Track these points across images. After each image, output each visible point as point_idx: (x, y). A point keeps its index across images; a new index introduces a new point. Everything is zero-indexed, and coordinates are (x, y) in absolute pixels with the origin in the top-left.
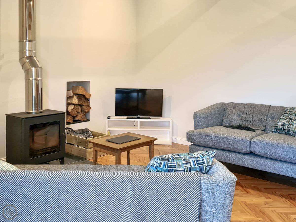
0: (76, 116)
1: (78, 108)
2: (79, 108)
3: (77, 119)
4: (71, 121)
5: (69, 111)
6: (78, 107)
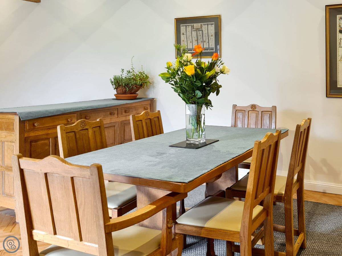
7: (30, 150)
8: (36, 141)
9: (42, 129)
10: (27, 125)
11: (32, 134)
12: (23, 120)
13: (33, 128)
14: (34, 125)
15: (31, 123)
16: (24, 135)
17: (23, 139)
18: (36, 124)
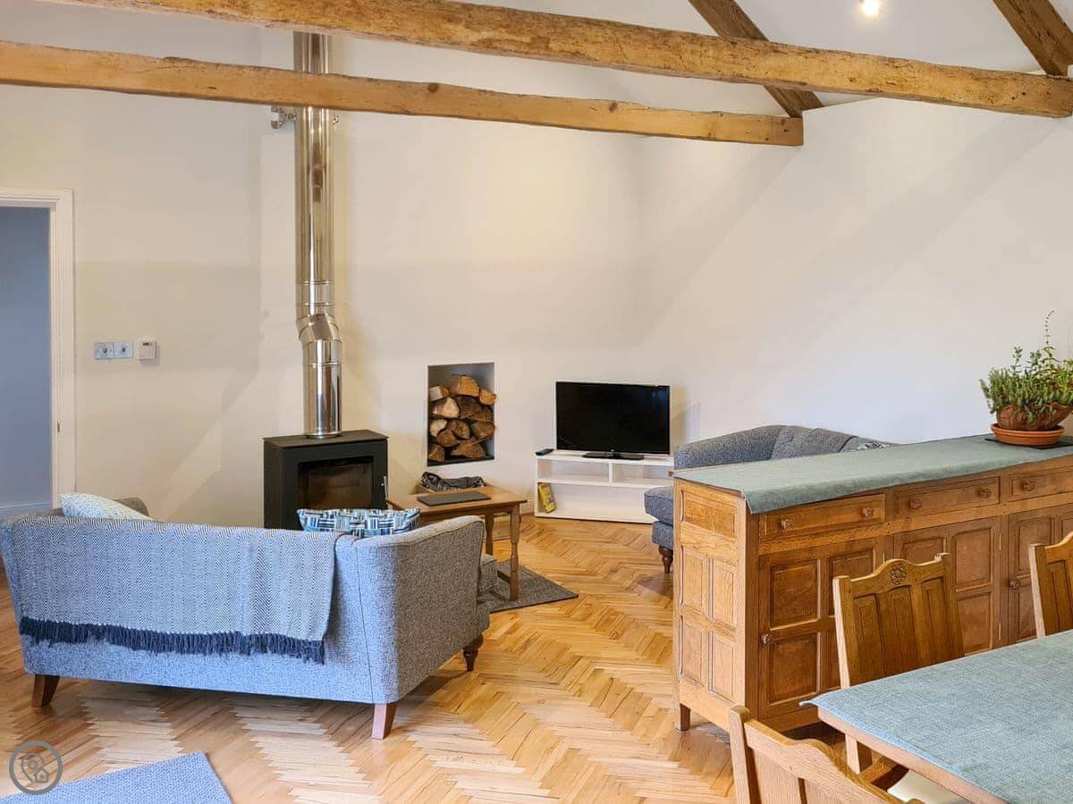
0: (455, 447)
1: (461, 428)
2: (465, 427)
3: (456, 452)
4: (439, 459)
5: (434, 434)
6: (461, 426)
7: (772, 590)
8: (784, 567)
9: (799, 535)
10: (764, 523)
11: (775, 548)
12: (755, 512)
13: (779, 533)
14: (780, 526)
15: (773, 518)
16: (757, 550)
17: (755, 560)
18: (784, 523)
